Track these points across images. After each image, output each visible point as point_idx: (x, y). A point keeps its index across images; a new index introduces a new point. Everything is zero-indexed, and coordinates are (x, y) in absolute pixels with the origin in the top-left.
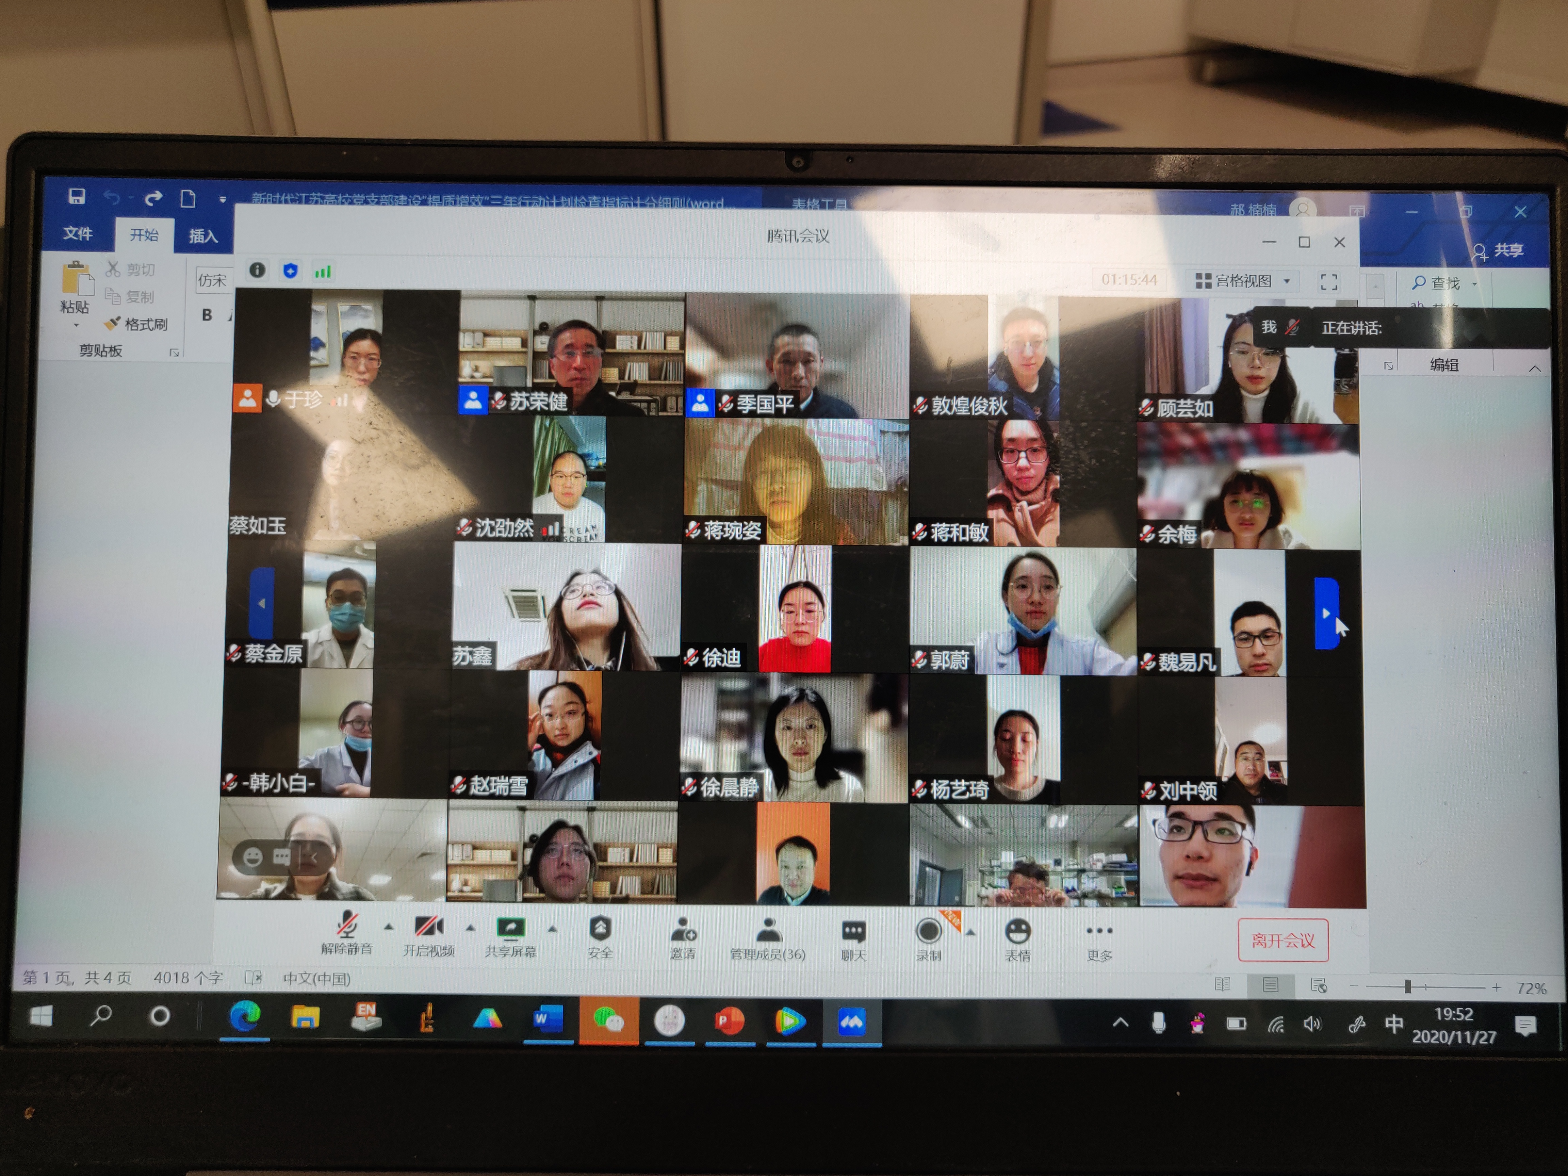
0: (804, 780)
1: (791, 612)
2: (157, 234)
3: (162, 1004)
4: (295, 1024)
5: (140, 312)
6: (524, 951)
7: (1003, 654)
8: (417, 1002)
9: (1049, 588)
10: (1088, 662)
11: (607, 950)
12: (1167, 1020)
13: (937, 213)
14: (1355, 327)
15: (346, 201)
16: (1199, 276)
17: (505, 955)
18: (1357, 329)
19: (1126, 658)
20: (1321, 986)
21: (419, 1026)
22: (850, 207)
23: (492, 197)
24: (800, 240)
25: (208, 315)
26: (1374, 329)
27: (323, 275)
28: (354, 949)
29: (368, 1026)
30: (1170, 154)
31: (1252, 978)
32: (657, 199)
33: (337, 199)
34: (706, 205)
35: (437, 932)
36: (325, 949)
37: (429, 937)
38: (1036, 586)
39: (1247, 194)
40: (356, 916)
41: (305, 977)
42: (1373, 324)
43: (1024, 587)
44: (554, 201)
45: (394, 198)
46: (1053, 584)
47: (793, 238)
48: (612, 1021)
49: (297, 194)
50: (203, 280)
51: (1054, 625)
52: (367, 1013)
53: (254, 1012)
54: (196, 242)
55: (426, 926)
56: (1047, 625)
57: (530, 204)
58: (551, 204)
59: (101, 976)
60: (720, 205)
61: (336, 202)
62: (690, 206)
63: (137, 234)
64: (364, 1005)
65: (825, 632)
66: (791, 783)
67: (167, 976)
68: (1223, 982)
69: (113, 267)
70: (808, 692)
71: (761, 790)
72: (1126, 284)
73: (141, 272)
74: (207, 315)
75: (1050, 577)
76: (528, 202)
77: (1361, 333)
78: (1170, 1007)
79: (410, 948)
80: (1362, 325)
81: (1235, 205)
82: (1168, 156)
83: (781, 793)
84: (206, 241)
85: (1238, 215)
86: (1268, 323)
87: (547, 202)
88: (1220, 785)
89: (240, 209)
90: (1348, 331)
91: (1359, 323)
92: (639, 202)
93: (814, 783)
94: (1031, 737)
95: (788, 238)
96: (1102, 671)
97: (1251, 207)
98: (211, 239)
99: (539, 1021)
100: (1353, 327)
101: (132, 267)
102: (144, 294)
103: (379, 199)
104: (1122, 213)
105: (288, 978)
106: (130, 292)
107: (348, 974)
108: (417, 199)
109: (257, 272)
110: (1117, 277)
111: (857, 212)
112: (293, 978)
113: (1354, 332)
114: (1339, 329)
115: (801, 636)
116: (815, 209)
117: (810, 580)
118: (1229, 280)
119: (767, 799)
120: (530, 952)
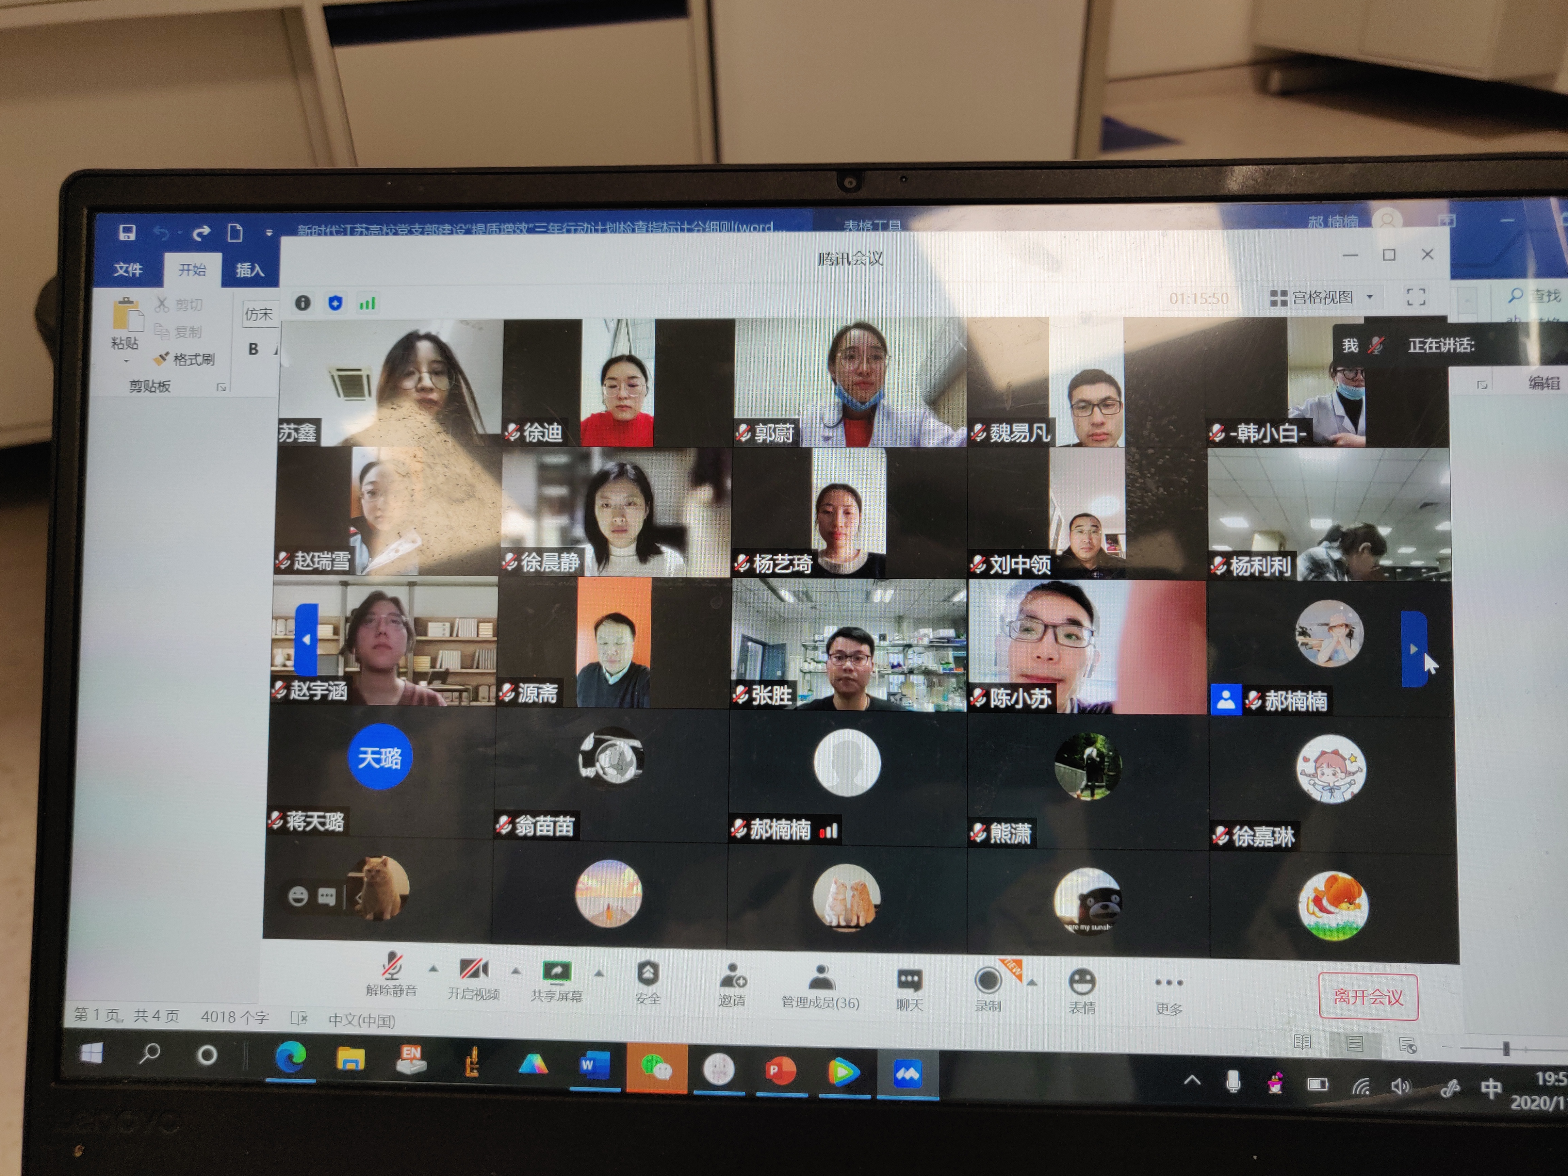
0: (626, 555)
1: (615, 386)
2: (205, 268)
3: (207, 1044)
4: (340, 1066)
5: (189, 347)
6: (570, 996)
7: (828, 427)
8: (461, 1046)
9: (877, 358)
10: (916, 431)
11: (654, 996)
12: (1242, 1078)
13: (995, 232)
14: (1445, 344)
15: (391, 231)
16: (1274, 293)
17: (551, 999)
18: (1447, 347)
19: (955, 428)
20: (1411, 1046)
21: (464, 1070)
22: (905, 228)
23: (537, 224)
24: (853, 262)
25: (255, 349)
26: (1465, 346)
27: (367, 307)
28: (398, 991)
29: (413, 1069)
30: (1242, 165)
31: (1334, 1036)
32: (704, 224)
33: (381, 229)
34: (755, 229)
35: (482, 975)
36: (370, 990)
37: (474, 980)
38: (864, 356)
39: (1326, 205)
40: (401, 957)
41: (350, 1018)
42: (1465, 341)
43: (852, 357)
44: (600, 227)
45: (438, 228)
46: (881, 354)
47: (845, 261)
48: (660, 1069)
49: (342, 226)
50: (250, 313)
51: (882, 396)
52: (412, 1056)
53: (300, 1053)
54: (243, 276)
55: (471, 969)
56: (875, 396)
57: (576, 231)
58: (597, 231)
59: (150, 1014)
60: (769, 229)
61: (381, 233)
62: (739, 230)
63: (185, 269)
64: (409, 1048)
65: (648, 406)
66: (611, 558)
67: (214, 1015)
68: (1302, 1040)
69: (162, 302)
70: (628, 467)
71: (582, 565)
72: (1195, 303)
73: (189, 307)
74: (253, 349)
75: (878, 348)
76: (573, 228)
77: (1452, 351)
78: (1245, 1065)
79: (454, 991)
80: (1452, 341)
81: (1313, 218)
82: (1241, 167)
83: (601, 568)
84: (253, 275)
85: (1316, 227)
86: (1349, 341)
87: (593, 228)
88: (1054, 559)
89: (287, 243)
90: (1437, 348)
91: (1449, 340)
92: (686, 226)
93: (636, 558)
94: (854, 510)
95: (840, 261)
96: (930, 442)
97: (1330, 219)
98: (258, 273)
99: (585, 1067)
100: (1442, 344)
101: (180, 302)
102: (192, 328)
103: (423, 228)
104: (1191, 228)
105: (333, 1019)
106: (178, 328)
107: (393, 1016)
108: (461, 228)
109: (303, 305)
110: (1185, 296)
111: (912, 233)
112: (338, 1019)
113: (1444, 349)
114: (1427, 346)
115: (623, 411)
116: (868, 230)
117: (633, 353)
118: (1307, 296)
119: (587, 573)
120: (577, 997)
